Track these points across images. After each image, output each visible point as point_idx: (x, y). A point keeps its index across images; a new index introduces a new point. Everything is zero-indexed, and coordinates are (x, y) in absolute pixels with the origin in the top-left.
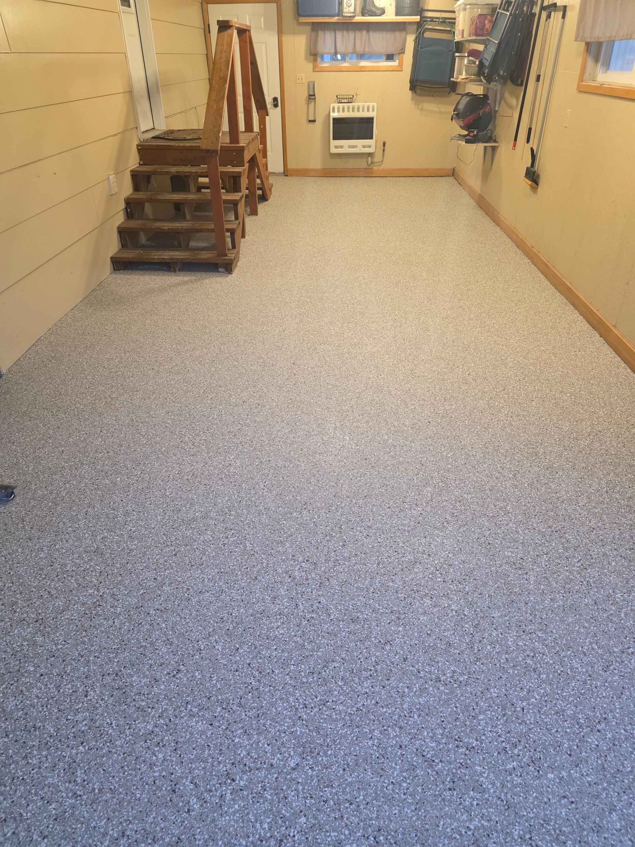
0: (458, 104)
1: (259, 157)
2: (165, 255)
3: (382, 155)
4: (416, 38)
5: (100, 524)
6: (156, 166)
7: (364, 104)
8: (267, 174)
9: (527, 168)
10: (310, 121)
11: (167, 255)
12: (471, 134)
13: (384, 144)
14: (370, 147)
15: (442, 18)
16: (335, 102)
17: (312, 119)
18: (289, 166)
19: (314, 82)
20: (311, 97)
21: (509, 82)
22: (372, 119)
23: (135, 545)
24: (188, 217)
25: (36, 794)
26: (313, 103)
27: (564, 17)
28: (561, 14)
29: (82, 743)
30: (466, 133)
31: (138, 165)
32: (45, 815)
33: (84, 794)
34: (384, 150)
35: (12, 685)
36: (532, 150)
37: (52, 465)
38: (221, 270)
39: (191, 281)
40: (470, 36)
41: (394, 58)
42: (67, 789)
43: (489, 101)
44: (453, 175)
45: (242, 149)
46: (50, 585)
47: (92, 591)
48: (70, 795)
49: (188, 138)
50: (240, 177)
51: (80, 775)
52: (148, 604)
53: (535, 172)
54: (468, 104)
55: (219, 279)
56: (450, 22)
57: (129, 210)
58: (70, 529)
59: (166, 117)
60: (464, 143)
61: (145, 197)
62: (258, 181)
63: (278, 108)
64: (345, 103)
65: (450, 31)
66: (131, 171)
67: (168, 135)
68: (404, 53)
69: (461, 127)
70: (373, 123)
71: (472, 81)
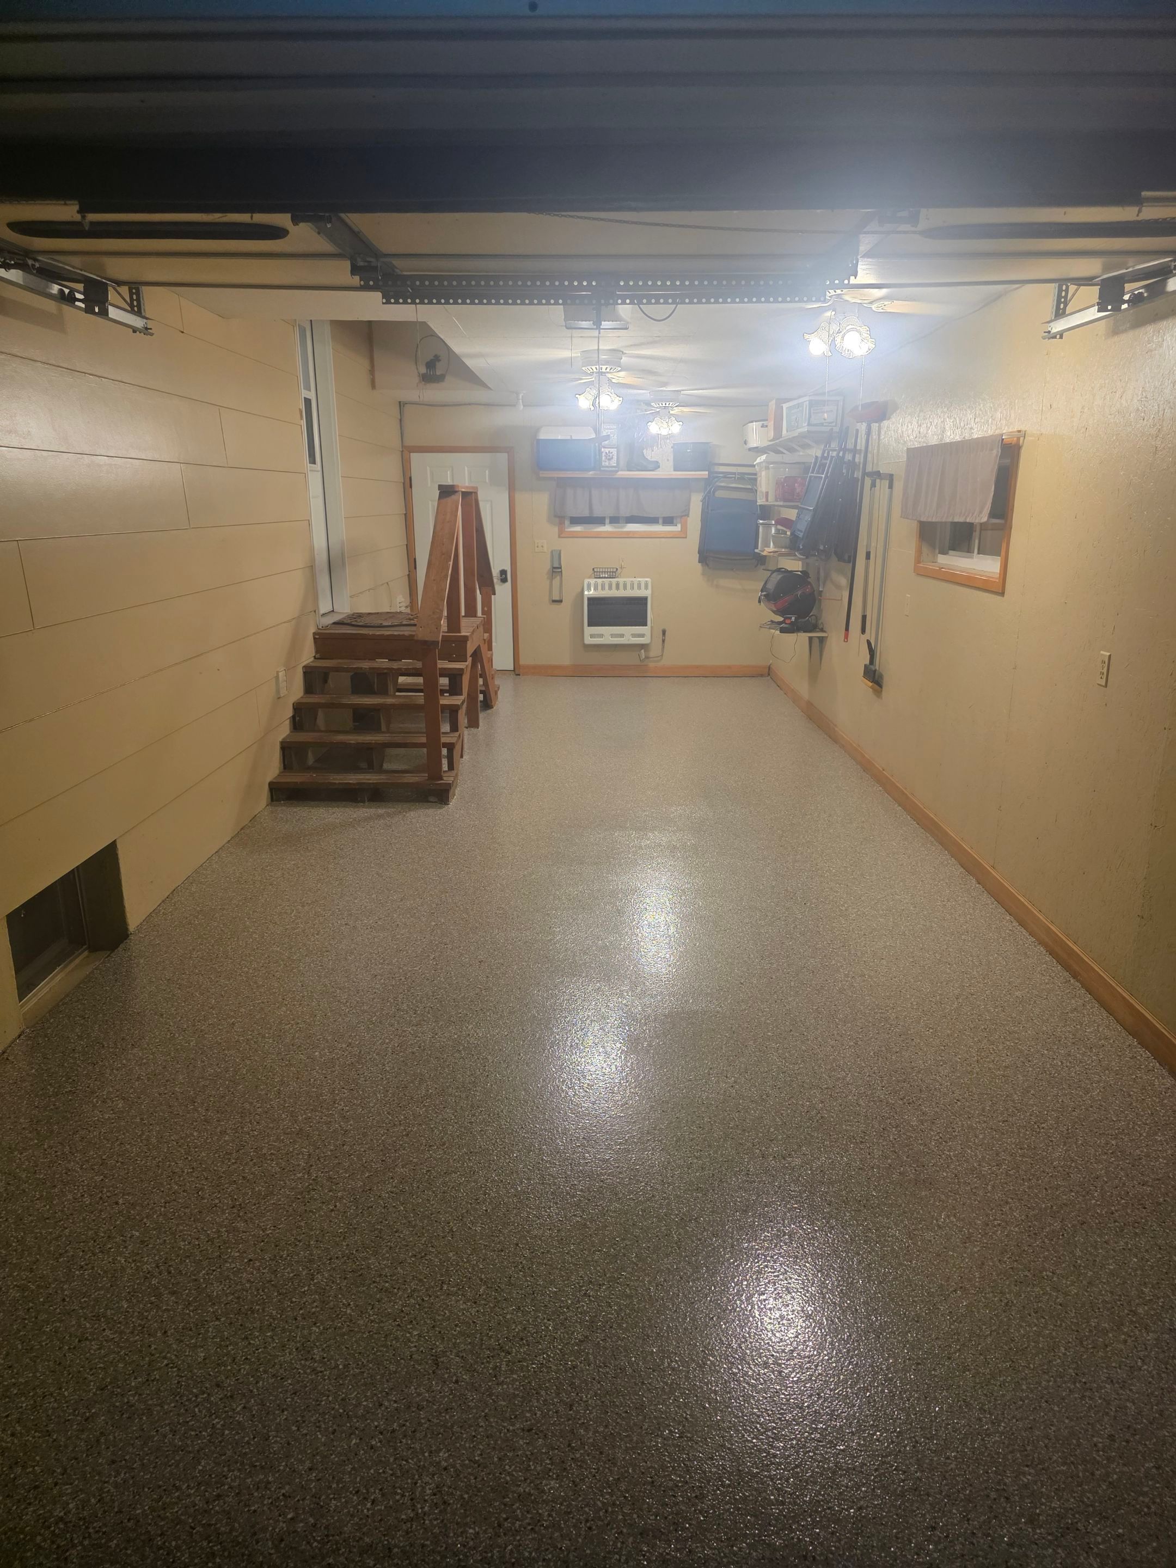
0: (766, 583)
1: (484, 649)
2: (351, 779)
3: (661, 647)
4: (704, 498)
5: (299, 1103)
6: (340, 661)
7: (633, 579)
8: (493, 673)
9: (865, 665)
10: (554, 601)
11: (352, 778)
12: (788, 621)
13: (664, 632)
14: (642, 636)
15: (739, 474)
16: (590, 577)
17: (557, 598)
18: (523, 661)
19: (560, 551)
20: (556, 570)
21: (834, 558)
22: (645, 599)
23: (351, 1125)
24: (384, 728)
25: (265, 1372)
26: (558, 578)
27: (891, 487)
28: (887, 483)
29: (315, 1324)
30: (781, 619)
31: (312, 659)
32: (280, 1390)
33: (325, 1370)
34: (663, 641)
35: (214, 1271)
36: (869, 643)
37: (221, 1039)
38: (431, 799)
39: (389, 815)
40: (776, 501)
41: (675, 521)
42: (304, 1366)
43: (809, 580)
44: (769, 675)
45: (465, 639)
46: (243, 1170)
47: (301, 1175)
48: (308, 1371)
49: (385, 624)
50: (461, 675)
51: (316, 1352)
52: (378, 1187)
53: (875, 670)
54: (780, 583)
55: (430, 811)
56: (750, 479)
57: (297, 718)
58: (260, 1110)
59: (351, 597)
60: (778, 632)
61: (323, 701)
62: (481, 681)
63: (506, 584)
64: (605, 578)
65: (752, 489)
66: (304, 667)
67: (354, 620)
68: (688, 515)
69: (774, 612)
70: (646, 604)
71: (782, 555)
